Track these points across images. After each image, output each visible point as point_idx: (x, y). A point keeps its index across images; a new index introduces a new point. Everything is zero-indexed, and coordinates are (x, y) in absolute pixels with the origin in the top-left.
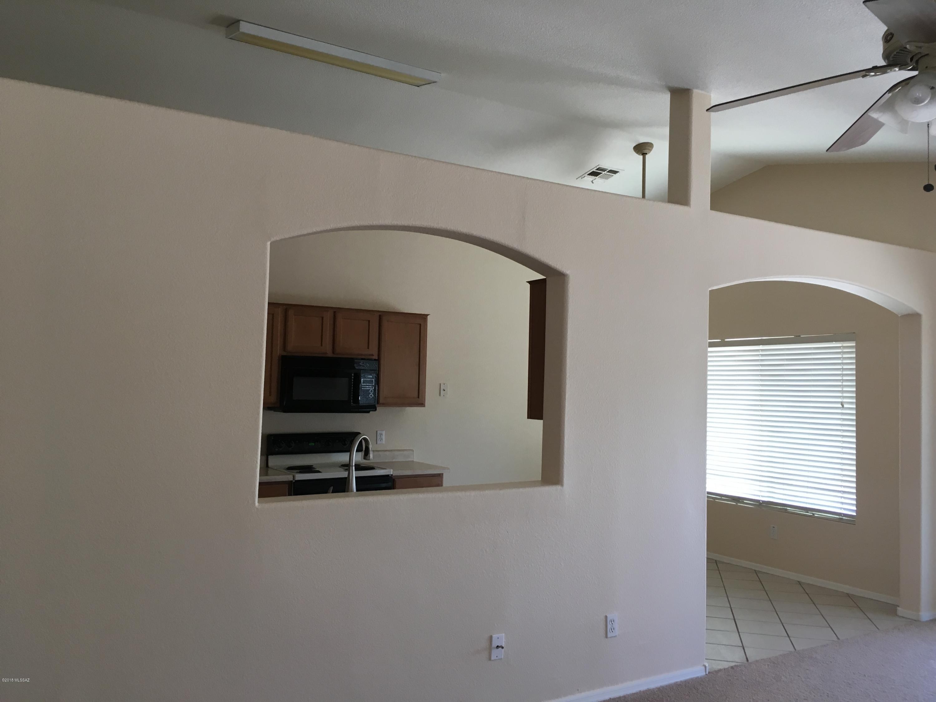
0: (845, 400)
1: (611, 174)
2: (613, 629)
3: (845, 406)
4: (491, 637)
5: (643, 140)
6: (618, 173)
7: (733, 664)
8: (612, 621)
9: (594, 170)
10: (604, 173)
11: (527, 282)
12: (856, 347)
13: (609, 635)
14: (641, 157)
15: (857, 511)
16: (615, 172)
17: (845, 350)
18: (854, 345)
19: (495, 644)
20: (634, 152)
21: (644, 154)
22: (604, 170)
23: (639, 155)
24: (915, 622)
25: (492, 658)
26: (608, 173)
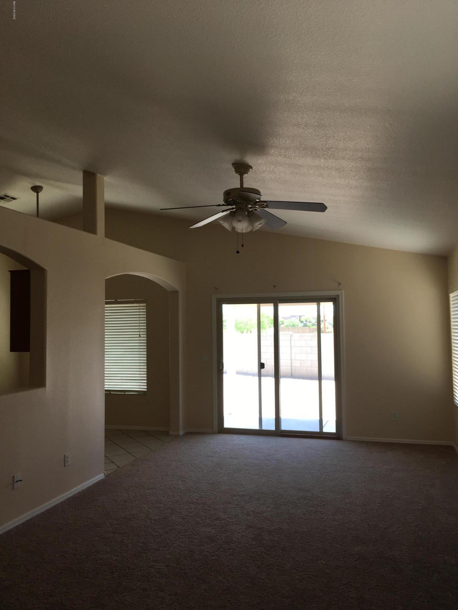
0: (141, 333)
1: (11, 199)
2: (68, 461)
3: (141, 336)
4: (14, 477)
5: (38, 184)
6: (16, 200)
7: (114, 470)
8: (67, 457)
9: (2, 196)
10: (7, 198)
11: (8, 271)
12: (147, 306)
13: (66, 465)
14: (36, 194)
15: (147, 389)
16: (14, 199)
17: (141, 308)
18: (145, 305)
19: (16, 479)
20: (31, 191)
21: (38, 193)
22: (8, 197)
23: (35, 192)
24: (178, 436)
25: (15, 489)
26: (10, 199)
